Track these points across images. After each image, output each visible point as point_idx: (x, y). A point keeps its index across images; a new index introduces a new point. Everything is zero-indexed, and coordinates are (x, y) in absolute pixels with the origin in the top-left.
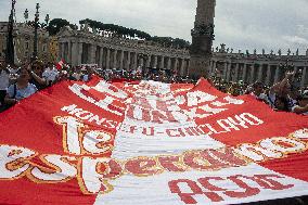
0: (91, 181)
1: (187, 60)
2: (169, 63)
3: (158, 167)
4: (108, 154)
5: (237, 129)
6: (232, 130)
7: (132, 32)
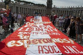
0: (26, 46)
3: (38, 42)
4: (29, 39)
7: (29, 3)
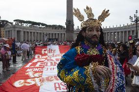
2: (57, 36)
4: (41, 76)
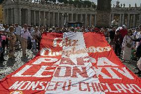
1: (94, 15)
2: (82, 18)
5: (125, 91)
6: (122, 91)
